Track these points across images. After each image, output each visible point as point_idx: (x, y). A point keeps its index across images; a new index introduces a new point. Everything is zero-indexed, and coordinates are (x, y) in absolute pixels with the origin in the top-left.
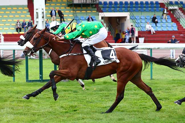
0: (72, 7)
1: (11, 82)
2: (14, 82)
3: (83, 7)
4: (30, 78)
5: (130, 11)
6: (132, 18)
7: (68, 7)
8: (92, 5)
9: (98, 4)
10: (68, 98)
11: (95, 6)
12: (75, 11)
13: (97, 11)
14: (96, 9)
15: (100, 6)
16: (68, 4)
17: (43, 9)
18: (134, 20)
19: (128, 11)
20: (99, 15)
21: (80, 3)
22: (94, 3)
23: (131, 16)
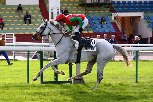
0: (85, 7)
1: (25, 83)
2: (28, 84)
3: (96, 7)
4: (45, 80)
5: (144, 11)
6: (146, 18)
7: (80, 7)
8: (105, 4)
9: (111, 4)
10: (84, 100)
11: (108, 5)
12: (87, 11)
13: (110, 11)
14: (109, 9)
15: (113, 5)
16: (80, 3)
17: (58, 9)
18: (148, 20)
19: (142, 11)
20: (112, 15)
21: (93, 2)
22: (107, 2)
23: (145, 16)
